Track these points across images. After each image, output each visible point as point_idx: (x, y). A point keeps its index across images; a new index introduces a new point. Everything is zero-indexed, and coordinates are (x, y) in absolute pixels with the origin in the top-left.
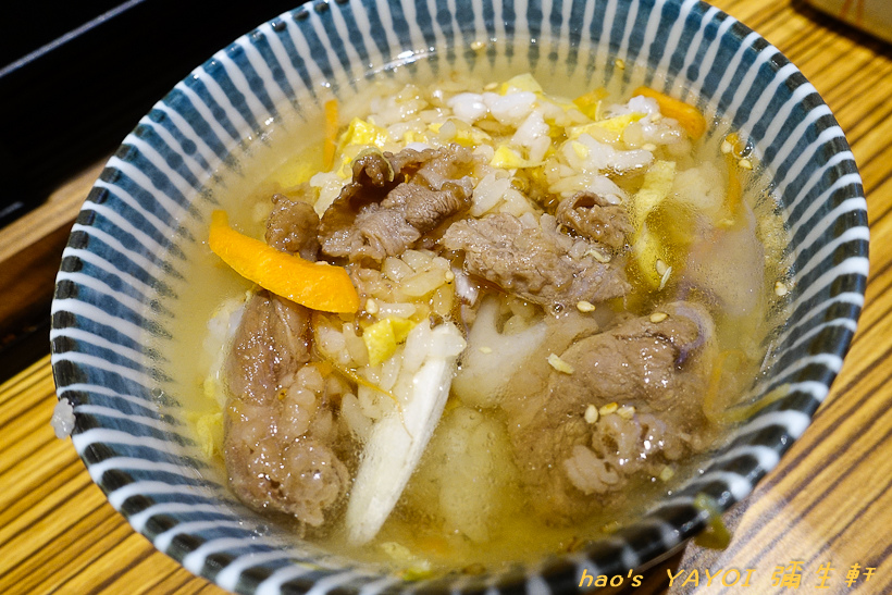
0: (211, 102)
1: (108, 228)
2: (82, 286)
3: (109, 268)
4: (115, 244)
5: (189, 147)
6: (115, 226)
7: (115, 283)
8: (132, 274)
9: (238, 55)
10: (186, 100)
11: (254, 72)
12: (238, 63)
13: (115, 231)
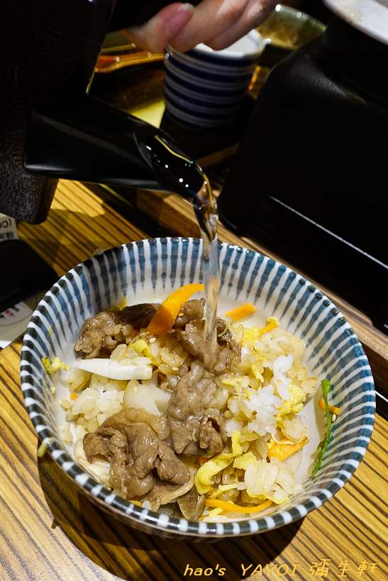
0: (257, 268)
1: (185, 248)
2: (156, 246)
3: (169, 253)
4: (180, 253)
5: (235, 266)
6: (187, 250)
7: (164, 257)
8: (172, 262)
9: (282, 270)
10: (252, 258)
11: (279, 280)
12: (278, 272)
13: (185, 251)
